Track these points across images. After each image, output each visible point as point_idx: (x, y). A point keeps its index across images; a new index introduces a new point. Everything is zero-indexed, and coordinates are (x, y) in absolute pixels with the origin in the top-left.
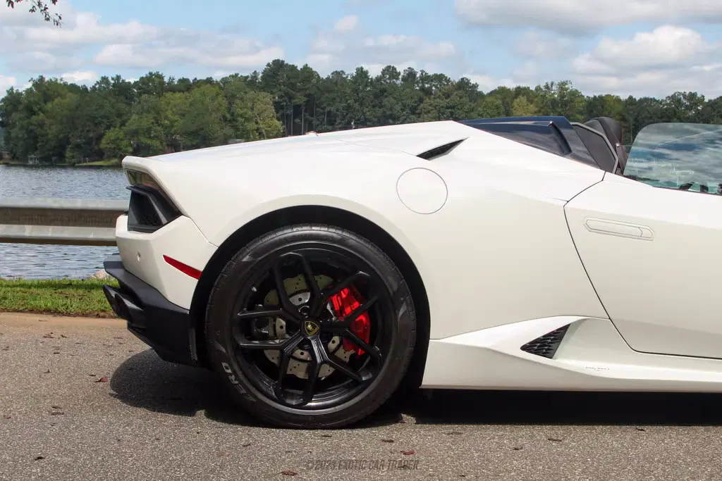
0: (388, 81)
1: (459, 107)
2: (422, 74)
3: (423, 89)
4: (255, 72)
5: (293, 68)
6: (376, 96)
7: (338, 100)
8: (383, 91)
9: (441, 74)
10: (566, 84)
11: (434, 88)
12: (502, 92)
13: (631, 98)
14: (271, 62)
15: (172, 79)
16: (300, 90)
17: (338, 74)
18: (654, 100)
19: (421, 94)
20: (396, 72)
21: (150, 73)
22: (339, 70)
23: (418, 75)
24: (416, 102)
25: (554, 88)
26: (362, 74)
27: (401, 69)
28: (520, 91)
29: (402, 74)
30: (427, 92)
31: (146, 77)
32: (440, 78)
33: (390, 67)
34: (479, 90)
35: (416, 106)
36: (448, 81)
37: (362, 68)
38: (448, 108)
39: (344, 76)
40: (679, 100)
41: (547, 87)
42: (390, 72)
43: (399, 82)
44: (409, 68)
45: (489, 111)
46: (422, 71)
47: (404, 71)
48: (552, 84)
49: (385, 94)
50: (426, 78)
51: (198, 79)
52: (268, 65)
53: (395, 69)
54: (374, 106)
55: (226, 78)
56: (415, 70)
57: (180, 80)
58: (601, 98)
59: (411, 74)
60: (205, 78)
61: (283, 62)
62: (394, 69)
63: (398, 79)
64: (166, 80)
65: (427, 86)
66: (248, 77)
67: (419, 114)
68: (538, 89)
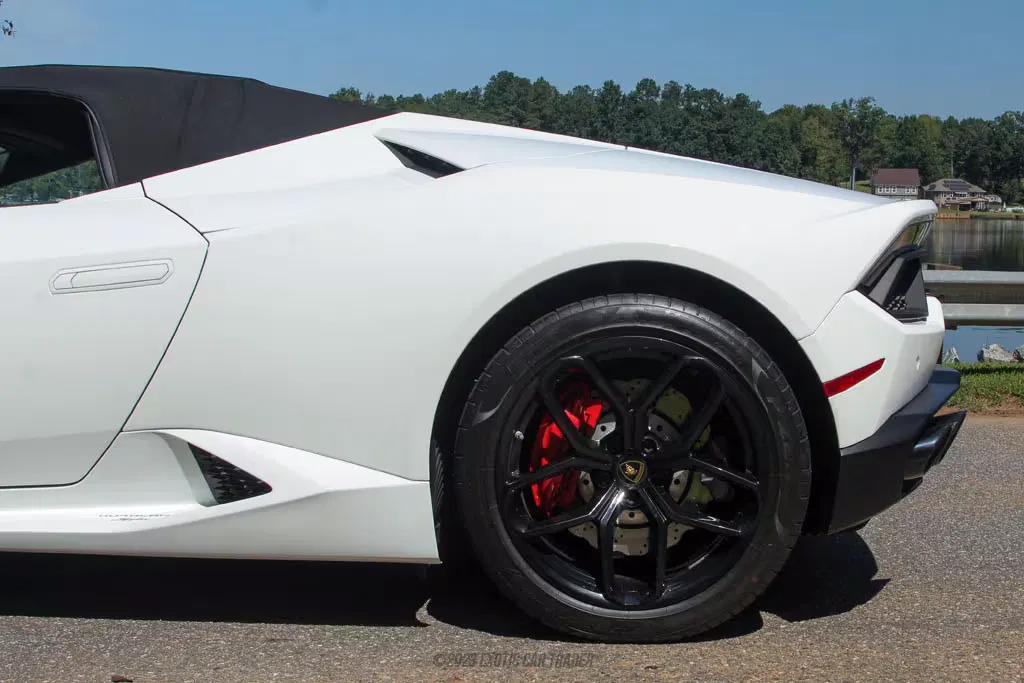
0: (645, 98)
1: (733, 130)
2: (688, 89)
3: (688, 109)
4: (476, 87)
5: (524, 82)
6: (629, 118)
7: (581, 122)
8: (638, 111)
9: (712, 90)
10: (868, 101)
11: (702, 107)
12: (788, 111)
13: (951, 118)
14: (496, 74)
15: (370, 97)
16: (534, 110)
17: (581, 90)
18: (981, 121)
19: (686, 114)
20: (655, 87)
21: (343, 90)
22: (583, 84)
23: (682, 91)
24: (679, 125)
25: (853, 106)
26: (611, 88)
27: (661, 83)
28: (812, 111)
29: (662, 89)
30: (694, 112)
31: (337, 95)
32: (710, 94)
33: (647, 80)
34: (759, 110)
35: (680, 130)
36: (721, 98)
37: (612, 82)
38: (719, 131)
39: (590, 92)
40: (1011, 122)
41: (844, 104)
42: (647, 86)
43: (659, 100)
44: (672, 82)
45: (772, 136)
46: (688, 86)
47: (666, 85)
48: (851, 101)
49: (641, 114)
50: (691, 94)
51: (404, 96)
52: (493, 78)
53: (654, 83)
54: (628, 131)
55: (440, 95)
56: (680, 84)
57: (380, 98)
58: (913, 119)
59: (673, 90)
60: (412, 96)
61: (511, 74)
62: (652, 83)
63: (657, 96)
64: (363, 97)
65: (693, 104)
66: (466, 94)
67: (684, 140)
68: (834, 107)
